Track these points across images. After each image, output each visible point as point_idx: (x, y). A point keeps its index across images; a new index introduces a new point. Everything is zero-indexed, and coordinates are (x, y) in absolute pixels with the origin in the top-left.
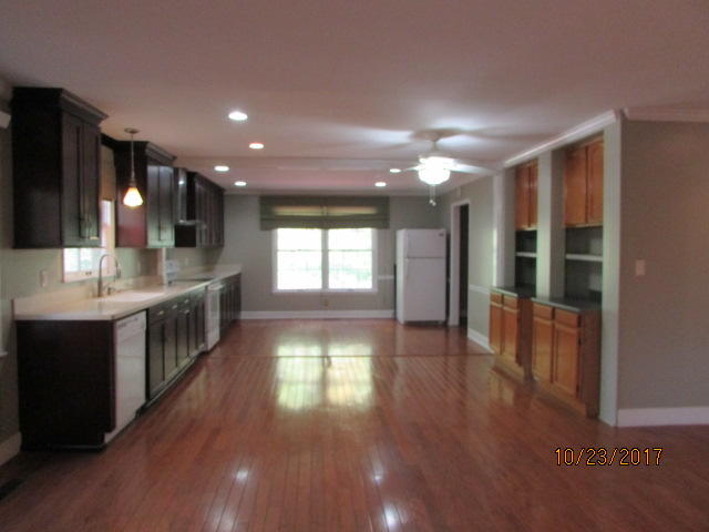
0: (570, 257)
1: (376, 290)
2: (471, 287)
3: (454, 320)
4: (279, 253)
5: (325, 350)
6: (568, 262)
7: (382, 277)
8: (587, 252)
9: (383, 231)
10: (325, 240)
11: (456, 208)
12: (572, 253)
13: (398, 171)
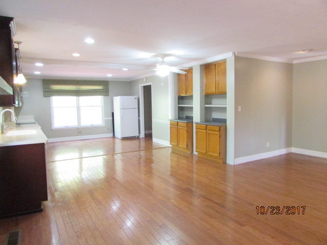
0: (206, 106)
1: (104, 125)
2: (154, 120)
3: (142, 135)
4: (54, 109)
5: (81, 154)
6: (206, 108)
7: (107, 118)
8: (211, 104)
9: (106, 97)
10: (78, 102)
11: (141, 87)
12: (208, 104)
13: (126, 69)
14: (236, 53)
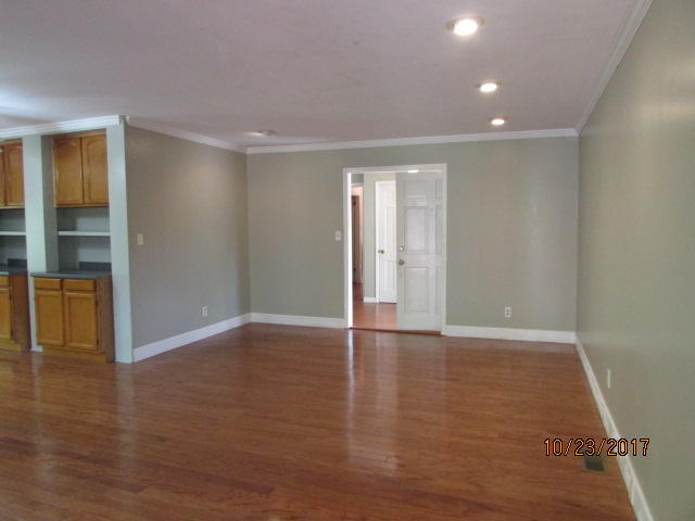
0: (62, 233)
6: (61, 238)
14: (128, 118)
